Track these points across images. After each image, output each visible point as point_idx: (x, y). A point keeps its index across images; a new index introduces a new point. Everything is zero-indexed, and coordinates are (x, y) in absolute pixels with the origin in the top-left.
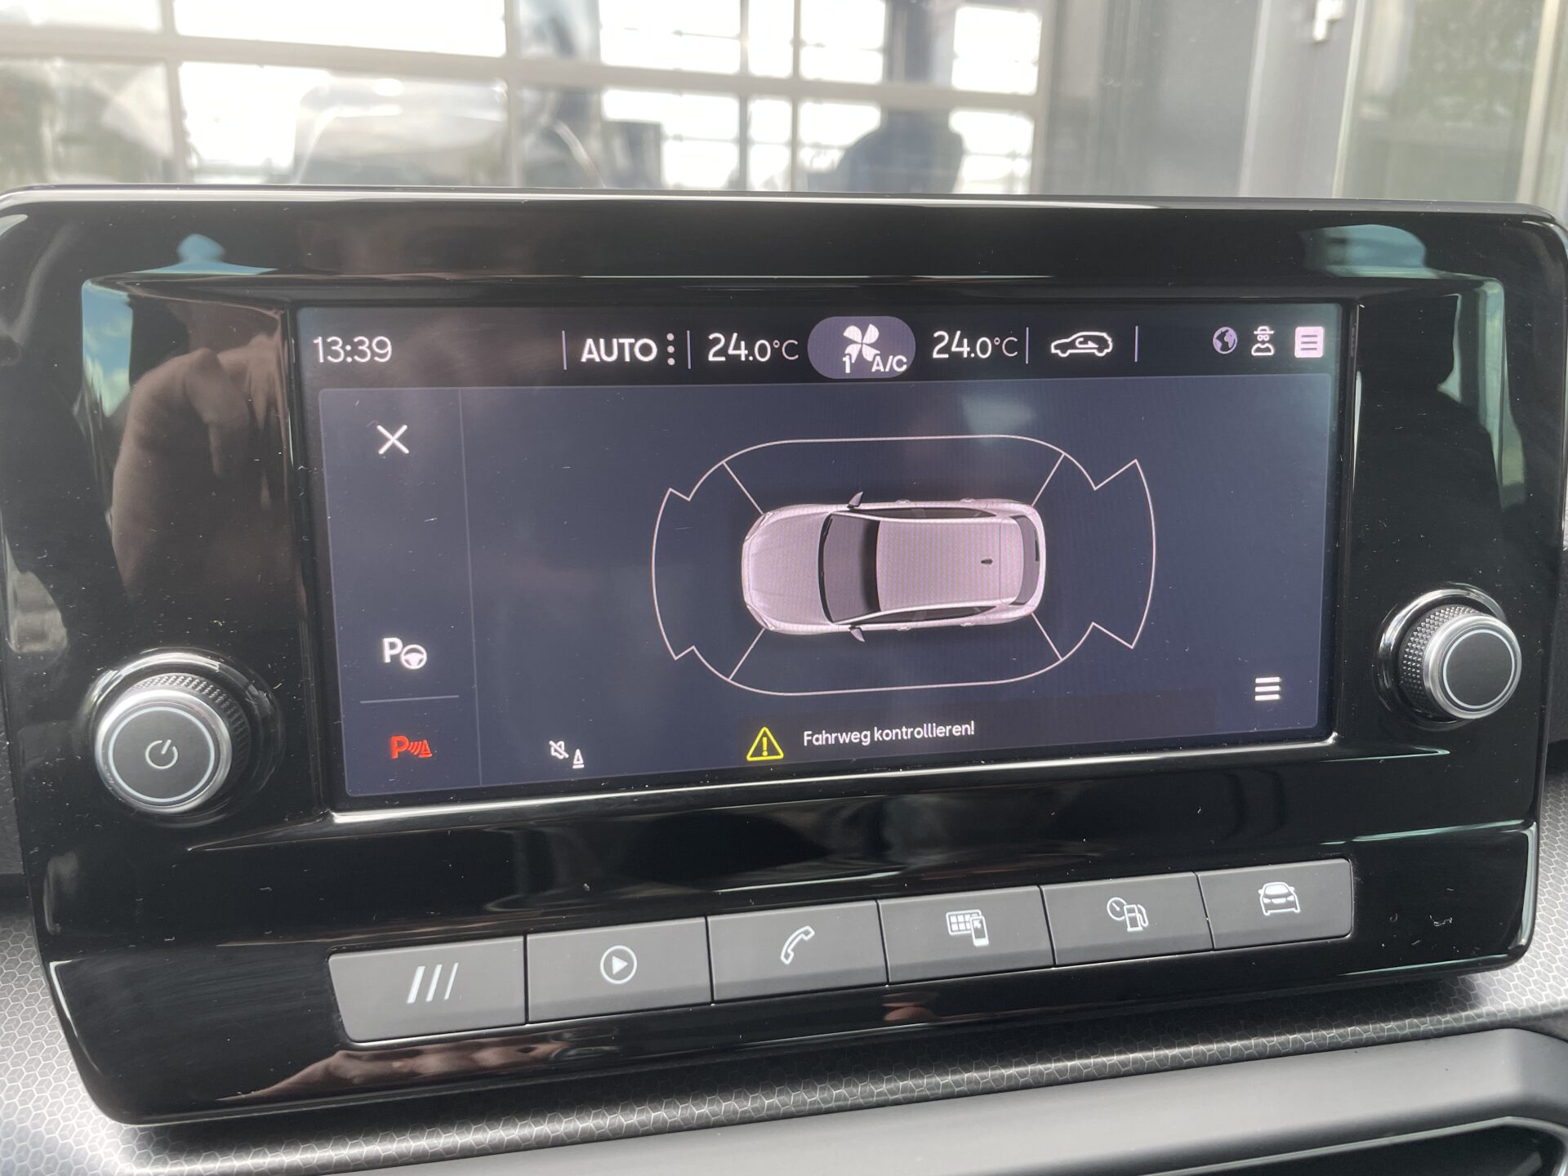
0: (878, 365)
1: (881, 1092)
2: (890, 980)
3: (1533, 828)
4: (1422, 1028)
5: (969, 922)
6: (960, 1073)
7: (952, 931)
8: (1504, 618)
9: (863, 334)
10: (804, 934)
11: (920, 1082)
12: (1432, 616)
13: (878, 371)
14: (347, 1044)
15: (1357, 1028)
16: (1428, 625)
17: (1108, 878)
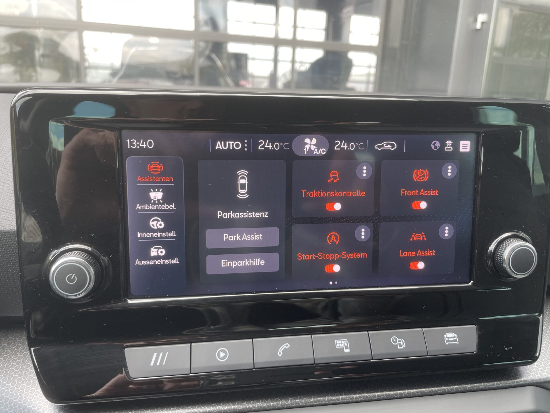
0: (316, 152)
1: (311, 402)
2: (315, 363)
3: (541, 316)
4: (501, 385)
5: (343, 343)
6: (339, 396)
7: (337, 346)
8: (532, 243)
9: (311, 141)
10: (286, 346)
11: (325, 398)
12: (506, 242)
13: (316, 154)
14: (130, 379)
15: (478, 385)
16: (505, 245)
17: (392, 329)
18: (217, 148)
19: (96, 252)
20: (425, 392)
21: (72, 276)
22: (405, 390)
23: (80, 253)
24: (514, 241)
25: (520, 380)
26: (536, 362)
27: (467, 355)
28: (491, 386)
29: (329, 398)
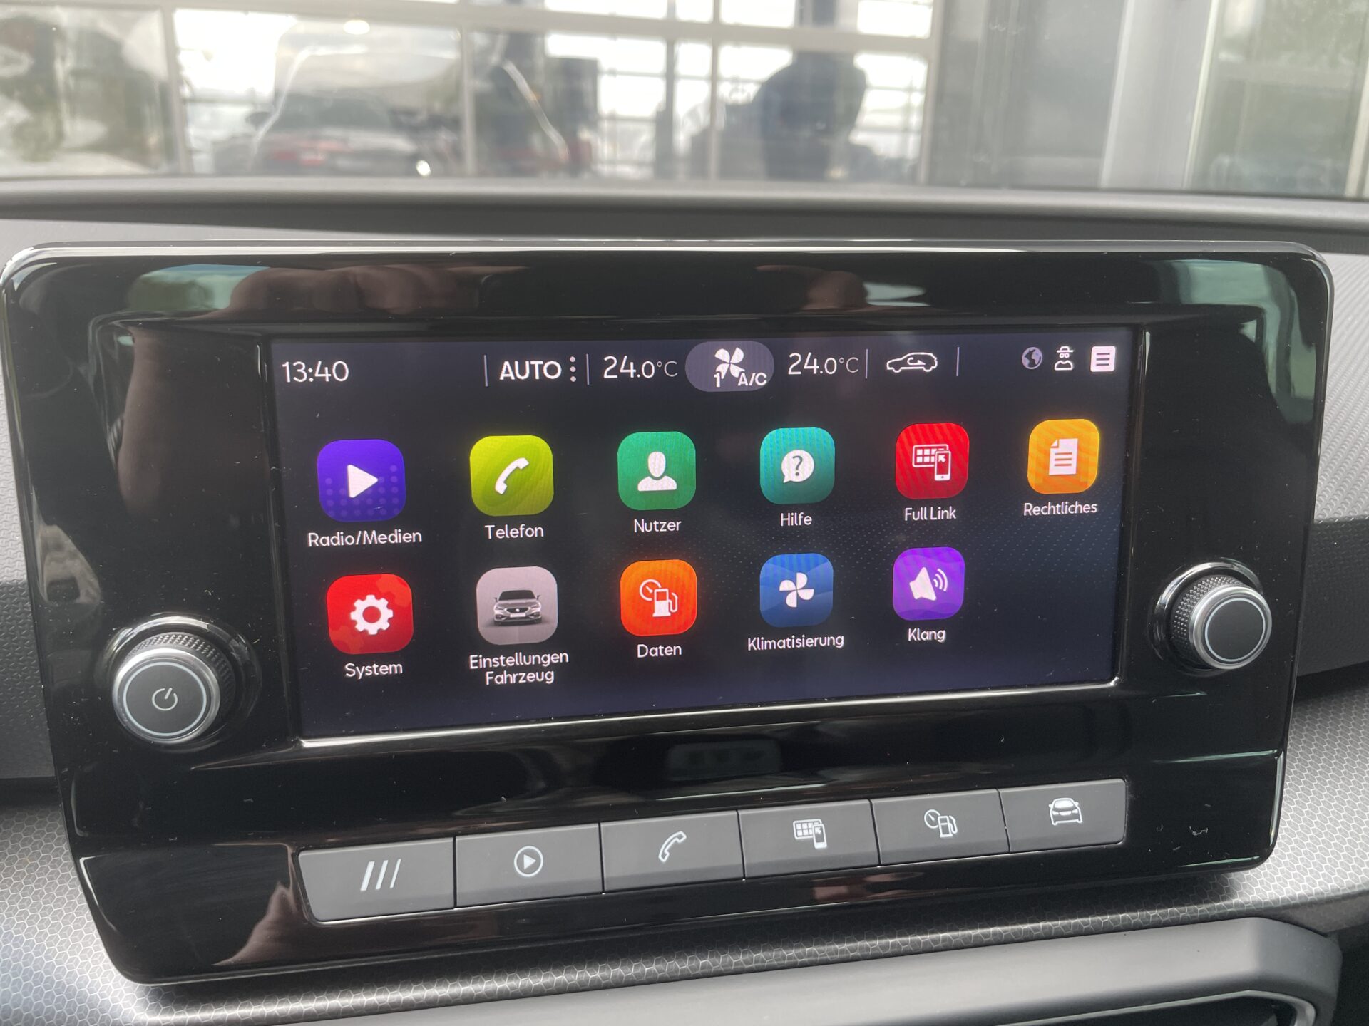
0: (743, 380)
1: (738, 962)
2: (746, 876)
3: (1282, 756)
4: (1181, 915)
5: (812, 829)
7: (797, 836)
8: (1260, 588)
9: (731, 355)
10: (678, 838)
11: (770, 954)
13: (743, 385)
14: (314, 923)
15: (1127, 915)
16: (1195, 592)
17: (926, 793)
18: (502, 378)
19: (220, 632)
20: (1004, 934)
21: (164, 693)
22: (957, 930)
23: (183, 636)
24: (1217, 582)
25: (1227, 902)
26: (1267, 860)
27: (1103, 850)
28: (1157, 919)
29: (780, 953)
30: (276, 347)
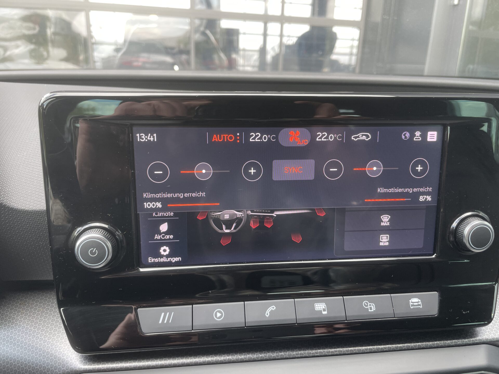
1: (294, 354)
2: (297, 323)
3: (497, 285)
4: (458, 343)
5: (321, 306)
6: (317, 350)
7: (316, 309)
8: (490, 222)
10: (273, 308)
11: (305, 352)
12: (467, 220)
13: (299, 144)
14: (142, 334)
15: (438, 342)
16: (465, 223)
17: (364, 295)
18: (213, 141)
19: (112, 229)
20: (392, 348)
21: (93, 250)
22: (374, 346)
23: (100, 230)
24: (474, 220)
25: (475, 339)
26: (490, 324)
27: (429, 318)
28: (449, 344)
29: (309, 351)
30: (135, 129)
